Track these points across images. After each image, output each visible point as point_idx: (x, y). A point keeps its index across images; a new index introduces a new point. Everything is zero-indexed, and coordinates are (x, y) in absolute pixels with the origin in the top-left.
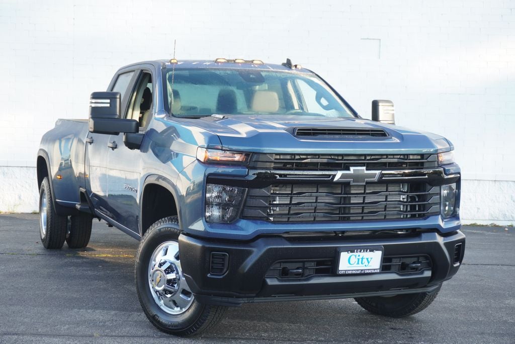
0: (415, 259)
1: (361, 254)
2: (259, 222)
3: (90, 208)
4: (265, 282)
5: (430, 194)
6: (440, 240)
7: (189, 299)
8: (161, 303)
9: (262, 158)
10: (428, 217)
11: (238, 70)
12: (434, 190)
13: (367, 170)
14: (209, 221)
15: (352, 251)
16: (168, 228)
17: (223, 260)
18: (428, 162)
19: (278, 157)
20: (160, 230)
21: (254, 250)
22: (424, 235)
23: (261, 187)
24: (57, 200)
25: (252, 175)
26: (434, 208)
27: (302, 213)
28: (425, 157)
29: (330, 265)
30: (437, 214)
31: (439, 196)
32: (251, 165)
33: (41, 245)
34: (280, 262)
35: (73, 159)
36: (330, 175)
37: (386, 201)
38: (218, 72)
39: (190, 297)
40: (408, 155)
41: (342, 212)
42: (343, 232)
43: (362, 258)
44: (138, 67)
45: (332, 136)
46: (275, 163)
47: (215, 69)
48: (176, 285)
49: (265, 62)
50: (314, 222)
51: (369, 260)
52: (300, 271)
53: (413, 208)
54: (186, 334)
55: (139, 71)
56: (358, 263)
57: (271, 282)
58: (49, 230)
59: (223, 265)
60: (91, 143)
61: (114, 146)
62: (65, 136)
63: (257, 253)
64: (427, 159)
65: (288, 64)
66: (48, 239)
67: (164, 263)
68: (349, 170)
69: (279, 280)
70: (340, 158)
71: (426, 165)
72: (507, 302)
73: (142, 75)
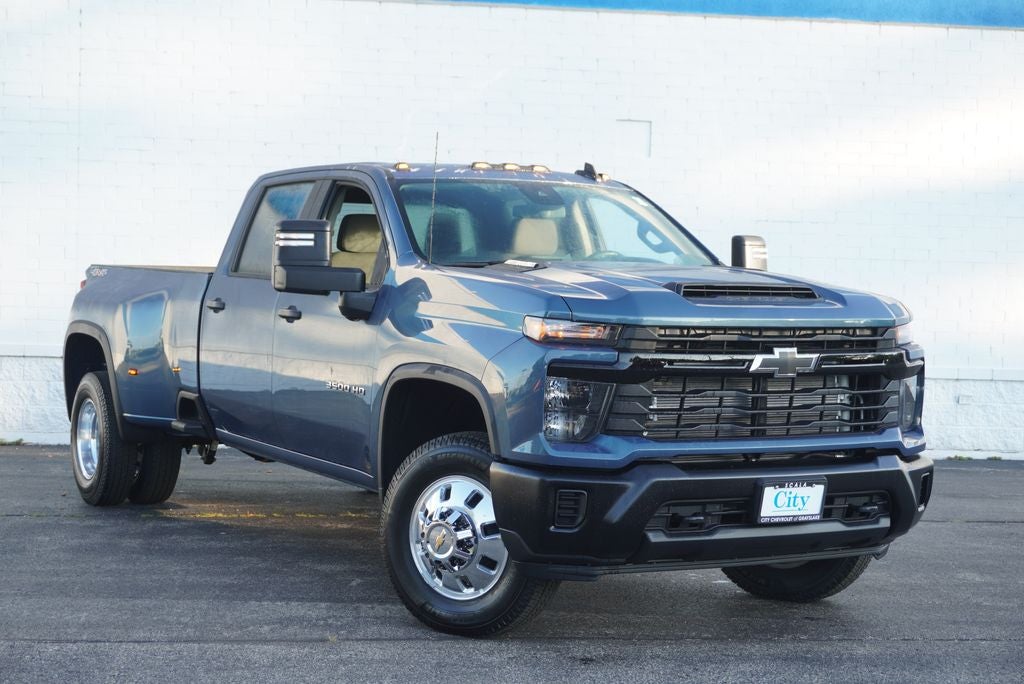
0: (866, 499)
1: (791, 489)
2: (634, 438)
3: (204, 427)
4: (646, 538)
5: (886, 392)
6: (905, 467)
7: (493, 573)
8: (437, 584)
9: (639, 333)
10: (883, 430)
11: (516, 184)
12: (892, 385)
13: (798, 353)
14: (553, 440)
15: (782, 486)
16: (451, 453)
17: (577, 502)
18: (884, 340)
19: (662, 332)
20: (435, 457)
21: (630, 484)
22: (881, 459)
23: (637, 382)
24: (125, 415)
25: (626, 361)
26: (892, 415)
27: (698, 425)
28: (880, 331)
29: (747, 507)
30: (893, 425)
31: (896, 397)
32: (622, 344)
33: (77, 500)
34: (669, 505)
35: (166, 337)
36: (744, 361)
37: (823, 403)
38: (484, 186)
39: (493, 569)
40: (855, 329)
41: (754, 421)
42: (757, 455)
43: (795, 498)
44: (323, 174)
45: (738, 298)
46: (659, 341)
47: (478, 181)
48: (471, 551)
49: (554, 169)
50: (716, 438)
51: (805, 499)
52: (702, 518)
53: (855, 415)
54: (493, 630)
55: (328, 184)
56: (789, 506)
57: (656, 537)
58: (105, 469)
59: (576, 511)
60: (216, 310)
61: (296, 315)
62: (134, 297)
63: (634, 490)
64: (882, 335)
65: (589, 173)
66: (101, 487)
67: (449, 512)
68: (772, 352)
69: (667, 535)
70: (756, 333)
71: (880, 345)
72: (961, 576)
73: (335, 189)
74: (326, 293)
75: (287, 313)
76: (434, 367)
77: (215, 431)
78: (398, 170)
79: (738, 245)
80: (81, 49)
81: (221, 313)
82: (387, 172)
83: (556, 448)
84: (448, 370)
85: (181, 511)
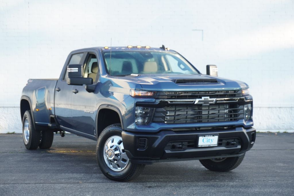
0: (233, 140)
1: (207, 137)
2: (161, 124)
3: (57, 125)
4: (165, 152)
5: (239, 109)
6: (245, 131)
7: (126, 163)
8: (111, 167)
9: (162, 94)
10: (238, 120)
11: (139, 52)
12: (241, 107)
13: (210, 98)
14: (137, 124)
15: (205, 136)
16: (114, 129)
17: (145, 142)
18: (238, 94)
19: (169, 93)
20: (109, 131)
21: (159, 137)
22: (237, 129)
23: (161, 107)
24: (36, 122)
25: (158, 101)
26: (241, 116)
27: (180, 119)
28: (236, 92)
29: (194, 143)
30: (242, 119)
31: (243, 110)
32: (157, 97)
33: (24, 148)
34: (171, 142)
35: (46, 100)
36: (193, 101)
37: (219, 113)
38: (129, 53)
39: (126, 162)
40: (228, 91)
41: (198, 118)
42: (199, 128)
43: (209, 140)
44: (85, 51)
45: (193, 83)
46: (168, 96)
47: (128, 51)
48: (119, 157)
49: (152, 46)
50: (186, 123)
51: (212, 140)
52: (181, 146)
53: (231, 116)
54: (126, 179)
55: (86, 53)
56: (207, 142)
57: (167, 152)
58: (31, 139)
59: (145, 144)
60: (58, 91)
61: (77, 92)
62: (38, 88)
64: (237, 93)
65: (163, 48)
66: (30, 144)
67: (113, 146)
68: (201, 98)
69: (171, 151)
70: (197, 93)
71: (237, 96)
73: (88, 55)
74: (82, 85)
75: (75, 91)
76: (108, 105)
77: (60, 127)
78: (105, 49)
79: (208, 67)
80: (29, 14)
81: (60, 92)
82: (102, 50)
83: (139, 127)
84: (112, 106)
85: (54, 151)
